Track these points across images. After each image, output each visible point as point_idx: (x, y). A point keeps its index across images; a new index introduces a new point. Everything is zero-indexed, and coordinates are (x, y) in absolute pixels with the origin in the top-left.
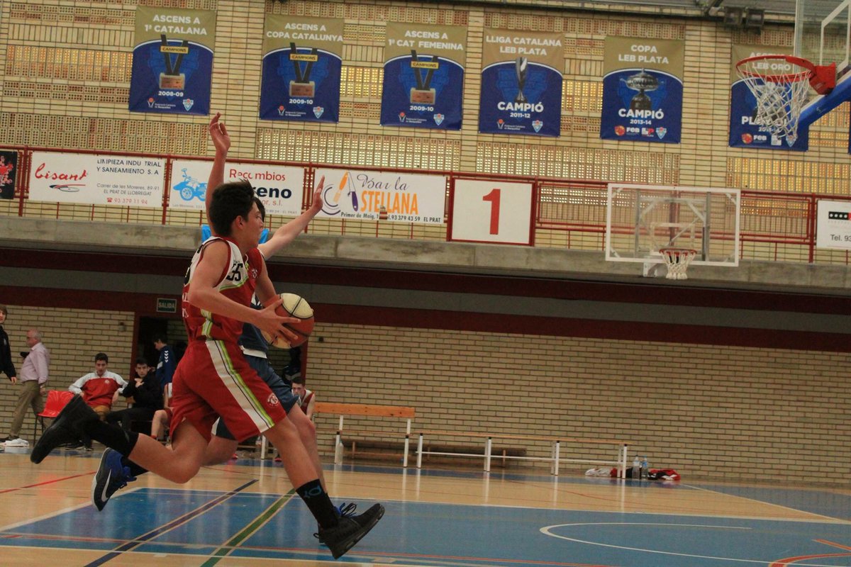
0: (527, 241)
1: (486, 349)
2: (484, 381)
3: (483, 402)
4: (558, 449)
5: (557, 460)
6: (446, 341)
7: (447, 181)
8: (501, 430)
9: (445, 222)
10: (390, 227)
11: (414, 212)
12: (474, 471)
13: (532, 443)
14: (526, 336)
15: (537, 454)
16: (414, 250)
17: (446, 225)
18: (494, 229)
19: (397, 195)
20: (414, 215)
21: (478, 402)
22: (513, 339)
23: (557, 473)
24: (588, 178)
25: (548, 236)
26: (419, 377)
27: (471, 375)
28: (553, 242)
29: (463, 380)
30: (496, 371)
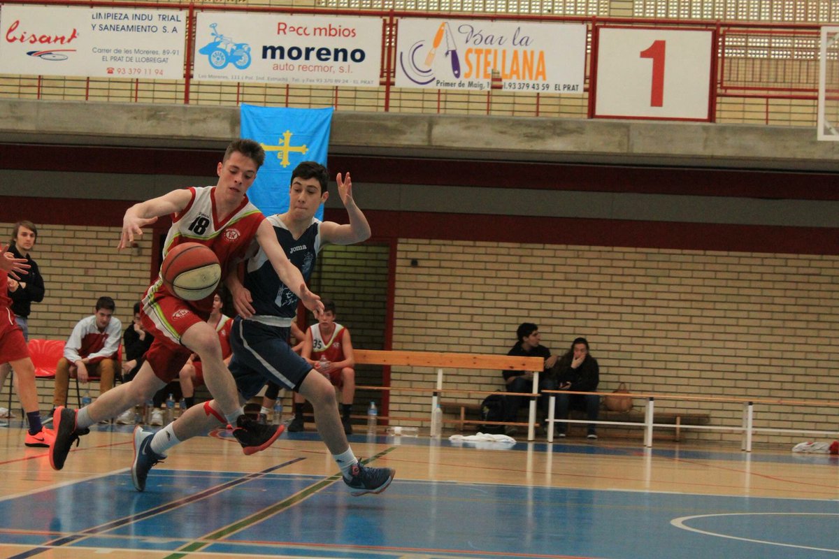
0: (705, 115)
1: (650, 272)
2: (648, 318)
3: (647, 349)
4: (750, 415)
5: (750, 430)
6: (593, 263)
7: (588, 31)
8: (673, 389)
9: (585, 90)
10: (510, 100)
11: (540, 77)
12: (633, 445)
13: (719, 406)
14: (708, 252)
15: (726, 422)
16: (542, 132)
17: (587, 95)
18: (657, 99)
19: (516, 53)
20: (540, 81)
21: (639, 348)
22: (690, 258)
23: (749, 448)
24: (800, 20)
25: (740, 107)
26: (555, 314)
27: (629, 309)
28: (748, 115)
29: (617, 317)
30: (665, 303)
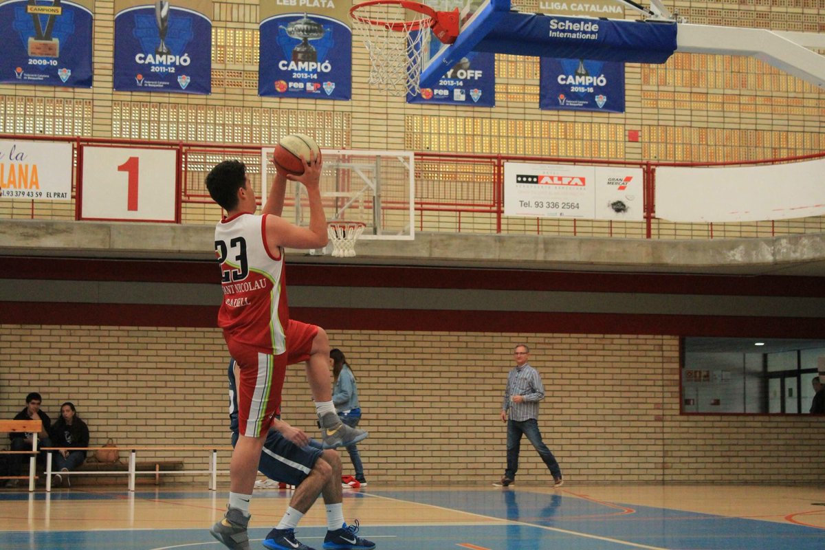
0: (172, 217)
1: (131, 346)
2: (131, 384)
3: (130, 409)
4: (215, 460)
5: (215, 473)
6: (83, 339)
7: (73, 149)
8: (153, 441)
9: (72, 197)
10: (10, 205)
11: (34, 187)
12: (120, 490)
13: (190, 454)
14: (179, 329)
15: (197, 466)
16: (36, 231)
17: (74, 201)
18: (133, 204)
19: (12, 166)
20: (34, 190)
21: (124, 409)
22: (164, 334)
23: (214, 488)
24: (247, 142)
25: (201, 211)
26: (52, 383)
27: (114, 378)
28: (207, 218)
29: (105, 384)
30: (144, 371)
